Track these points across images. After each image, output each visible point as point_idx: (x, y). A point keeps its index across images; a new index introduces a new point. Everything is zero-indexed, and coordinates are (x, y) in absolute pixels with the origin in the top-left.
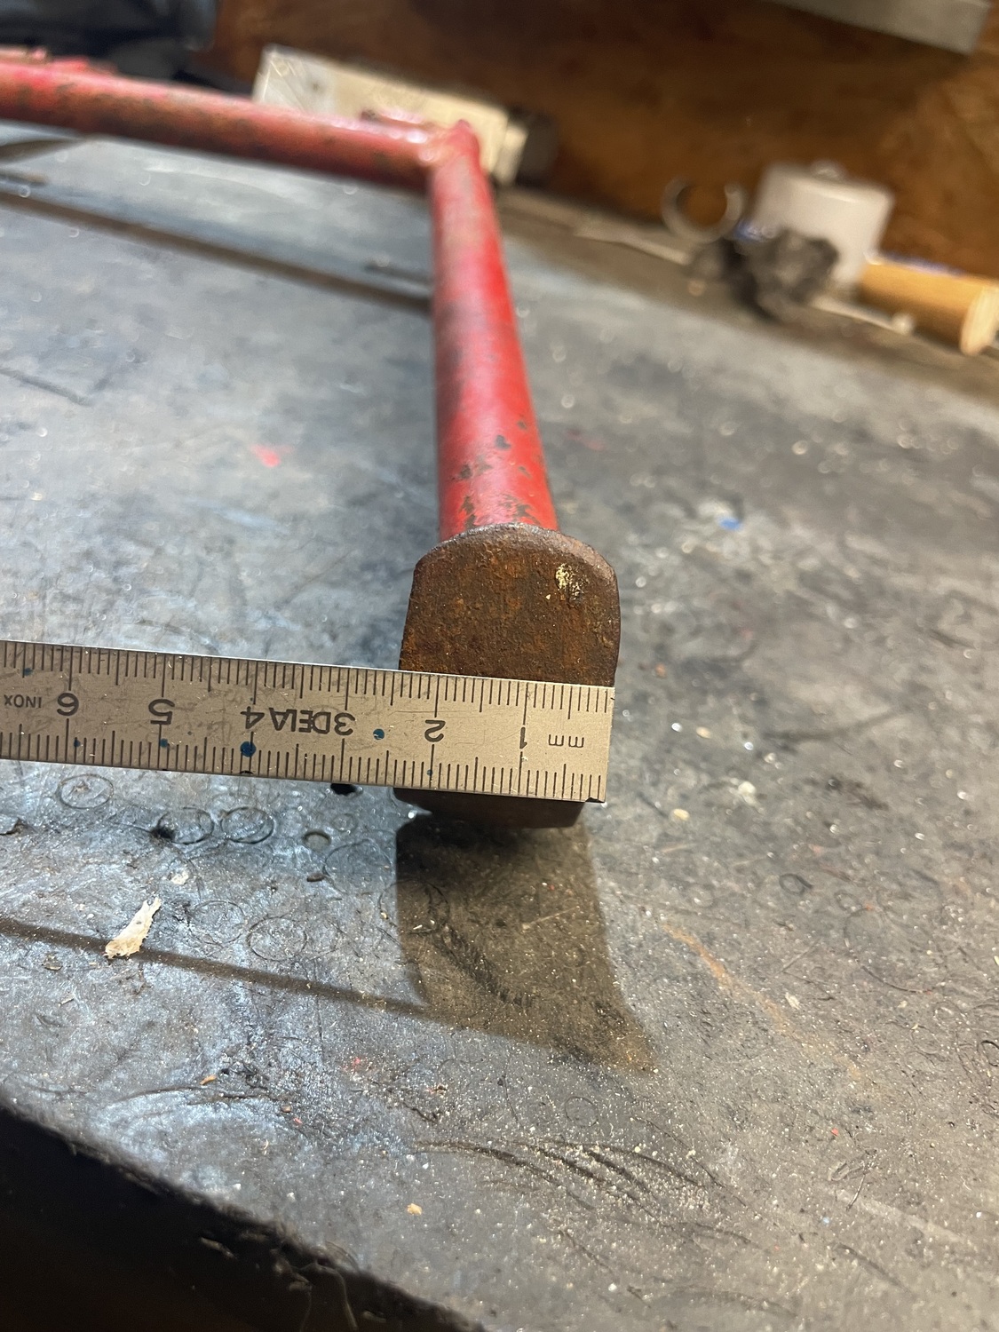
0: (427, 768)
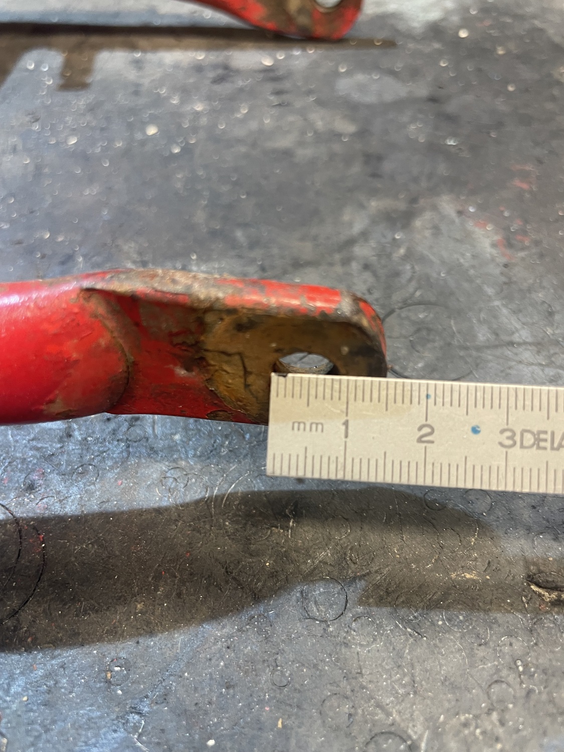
0: (431, 401)
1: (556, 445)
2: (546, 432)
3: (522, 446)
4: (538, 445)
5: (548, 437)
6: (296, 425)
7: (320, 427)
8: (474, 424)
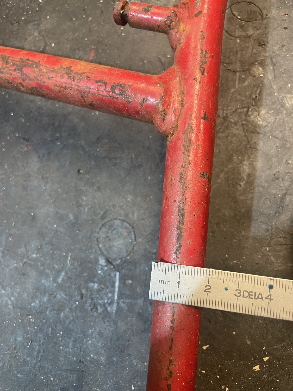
0: (210, 276)
1: (256, 297)
2: (253, 292)
3: (243, 297)
4: (250, 297)
5: (254, 294)
6: (160, 281)
7: (169, 282)
8: (226, 287)
